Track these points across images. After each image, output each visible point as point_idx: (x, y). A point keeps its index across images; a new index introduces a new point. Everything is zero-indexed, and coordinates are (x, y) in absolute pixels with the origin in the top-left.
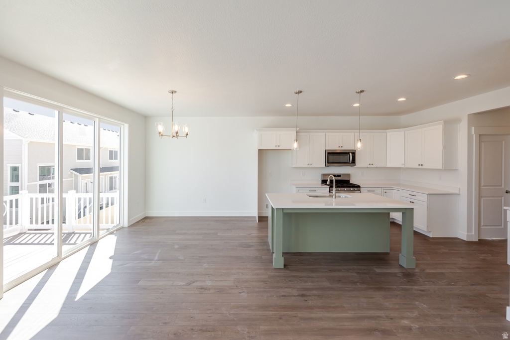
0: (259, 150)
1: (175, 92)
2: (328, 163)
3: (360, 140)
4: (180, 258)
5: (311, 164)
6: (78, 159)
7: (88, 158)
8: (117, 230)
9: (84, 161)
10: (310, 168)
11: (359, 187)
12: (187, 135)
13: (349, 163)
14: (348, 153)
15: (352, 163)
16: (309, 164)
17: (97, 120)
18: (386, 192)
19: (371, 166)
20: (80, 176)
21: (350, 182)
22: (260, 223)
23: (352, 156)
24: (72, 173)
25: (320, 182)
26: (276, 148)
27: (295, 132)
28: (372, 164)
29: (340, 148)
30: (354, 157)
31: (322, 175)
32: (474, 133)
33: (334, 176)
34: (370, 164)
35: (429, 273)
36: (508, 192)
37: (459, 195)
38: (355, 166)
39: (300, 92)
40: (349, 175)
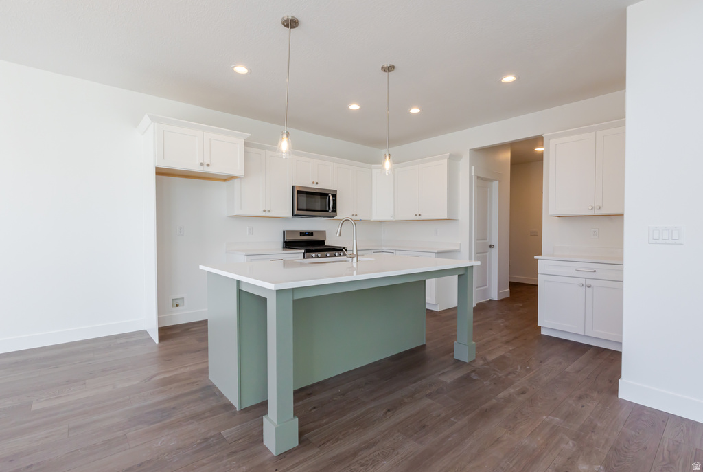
2: (298, 210)
5: (269, 211)
10: (267, 218)
13: (328, 211)
14: (326, 195)
15: (333, 211)
16: (264, 211)
19: (355, 218)
21: (326, 244)
22: (165, 343)
23: (333, 200)
26: (201, 169)
27: (243, 142)
28: (356, 215)
29: (315, 186)
30: (335, 201)
31: (284, 232)
32: (473, 174)
33: (303, 234)
34: (353, 215)
35: (495, 361)
36: (492, 246)
37: (459, 251)
38: (335, 218)
39: (295, 23)
40: (324, 233)
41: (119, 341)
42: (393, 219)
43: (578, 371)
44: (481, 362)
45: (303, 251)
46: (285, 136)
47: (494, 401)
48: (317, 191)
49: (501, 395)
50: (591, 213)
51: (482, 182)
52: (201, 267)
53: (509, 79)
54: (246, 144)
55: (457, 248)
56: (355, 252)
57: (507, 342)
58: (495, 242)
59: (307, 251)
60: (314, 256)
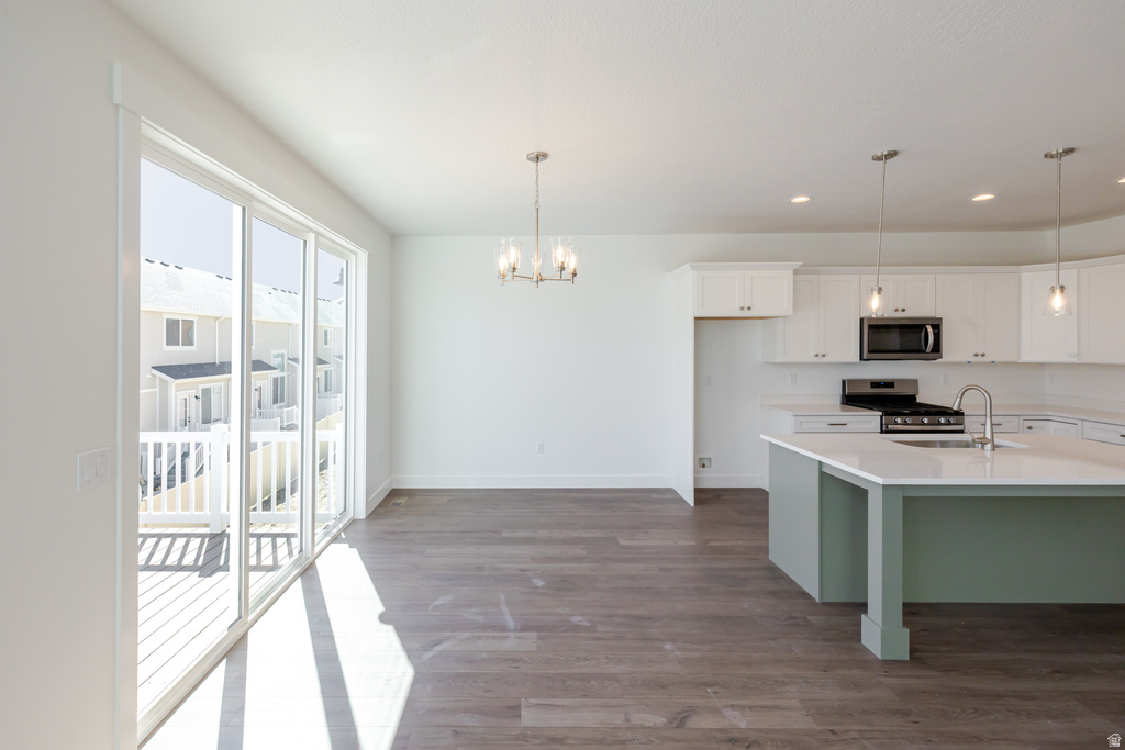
0: (696, 318)
1: (545, 156)
2: (870, 352)
3: (1062, 288)
4: (576, 619)
5: (824, 356)
6: (169, 343)
7: (189, 341)
8: (345, 529)
9: (181, 348)
10: (820, 365)
11: (959, 413)
12: (575, 275)
13: (924, 352)
14: (922, 327)
15: (932, 351)
16: (817, 356)
17: (311, 238)
18: (1030, 428)
19: (980, 359)
20: (173, 383)
21: (918, 401)
23: (934, 334)
24: (154, 376)
25: (838, 399)
26: (742, 314)
27: (792, 272)
28: (983, 355)
29: (900, 315)
30: (937, 335)
31: (844, 382)
33: (875, 384)
34: (976, 355)
38: (939, 360)
39: (892, 154)
40: (914, 383)
41: (654, 496)
42: (1075, 360)
45: (880, 413)
46: (875, 293)
48: (904, 322)
52: (762, 436)
54: (796, 272)
56: (988, 436)
59: (886, 414)
60: (899, 420)
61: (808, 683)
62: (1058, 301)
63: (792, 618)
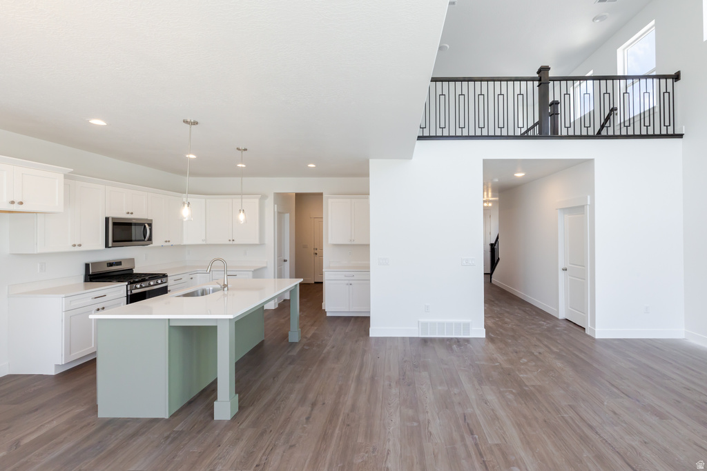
2: (114, 241)
5: (79, 246)
11: (165, 276)
13: (144, 241)
14: (143, 225)
15: (148, 240)
16: (74, 245)
18: (192, 278)
19: (167, 244)
21: (134, 272)
23: (149, 229)
25: (81, 278)
26: (12, 208)
27: (63, 176)
29: (129, 216)
30: (151, 230)
31: (88, 264)
32: (276, 210)
33: (110, 264)
34: (166, 241)
35: (312, 337)
36: (285, 261)
37: (265, 268)
38: (151, 245)
39: (195, 123)
40: (132, 260)
42: (204, 243)
43: (351, 330)
44: (305, 340)
45: (127, 283)
47: (323, 355)
48: (132, 221)
49: (324, 352)
50: (349, 243)
51: (280, 215)
53: (312, 165)
54: (66, 177)
55: (265, 265)
57: (312, 325)
58: (287, 258)
59: (131, 283)
60: (138, 286)
61: (221, 458)
62: (242, 217)
63: (168, 437)
